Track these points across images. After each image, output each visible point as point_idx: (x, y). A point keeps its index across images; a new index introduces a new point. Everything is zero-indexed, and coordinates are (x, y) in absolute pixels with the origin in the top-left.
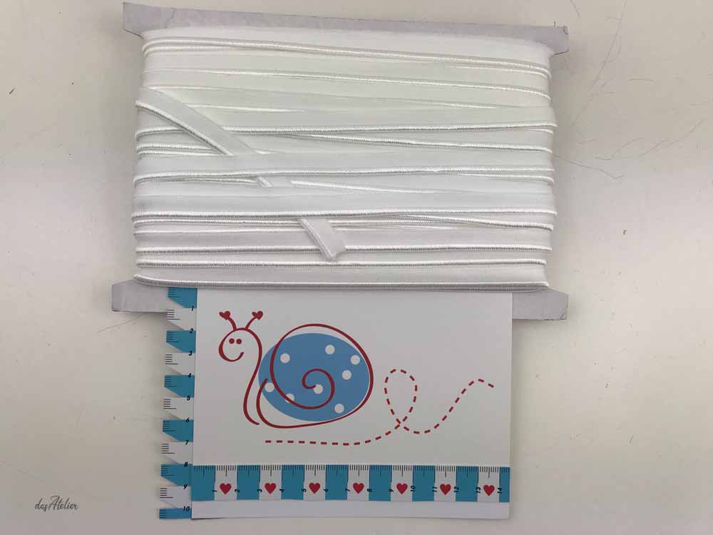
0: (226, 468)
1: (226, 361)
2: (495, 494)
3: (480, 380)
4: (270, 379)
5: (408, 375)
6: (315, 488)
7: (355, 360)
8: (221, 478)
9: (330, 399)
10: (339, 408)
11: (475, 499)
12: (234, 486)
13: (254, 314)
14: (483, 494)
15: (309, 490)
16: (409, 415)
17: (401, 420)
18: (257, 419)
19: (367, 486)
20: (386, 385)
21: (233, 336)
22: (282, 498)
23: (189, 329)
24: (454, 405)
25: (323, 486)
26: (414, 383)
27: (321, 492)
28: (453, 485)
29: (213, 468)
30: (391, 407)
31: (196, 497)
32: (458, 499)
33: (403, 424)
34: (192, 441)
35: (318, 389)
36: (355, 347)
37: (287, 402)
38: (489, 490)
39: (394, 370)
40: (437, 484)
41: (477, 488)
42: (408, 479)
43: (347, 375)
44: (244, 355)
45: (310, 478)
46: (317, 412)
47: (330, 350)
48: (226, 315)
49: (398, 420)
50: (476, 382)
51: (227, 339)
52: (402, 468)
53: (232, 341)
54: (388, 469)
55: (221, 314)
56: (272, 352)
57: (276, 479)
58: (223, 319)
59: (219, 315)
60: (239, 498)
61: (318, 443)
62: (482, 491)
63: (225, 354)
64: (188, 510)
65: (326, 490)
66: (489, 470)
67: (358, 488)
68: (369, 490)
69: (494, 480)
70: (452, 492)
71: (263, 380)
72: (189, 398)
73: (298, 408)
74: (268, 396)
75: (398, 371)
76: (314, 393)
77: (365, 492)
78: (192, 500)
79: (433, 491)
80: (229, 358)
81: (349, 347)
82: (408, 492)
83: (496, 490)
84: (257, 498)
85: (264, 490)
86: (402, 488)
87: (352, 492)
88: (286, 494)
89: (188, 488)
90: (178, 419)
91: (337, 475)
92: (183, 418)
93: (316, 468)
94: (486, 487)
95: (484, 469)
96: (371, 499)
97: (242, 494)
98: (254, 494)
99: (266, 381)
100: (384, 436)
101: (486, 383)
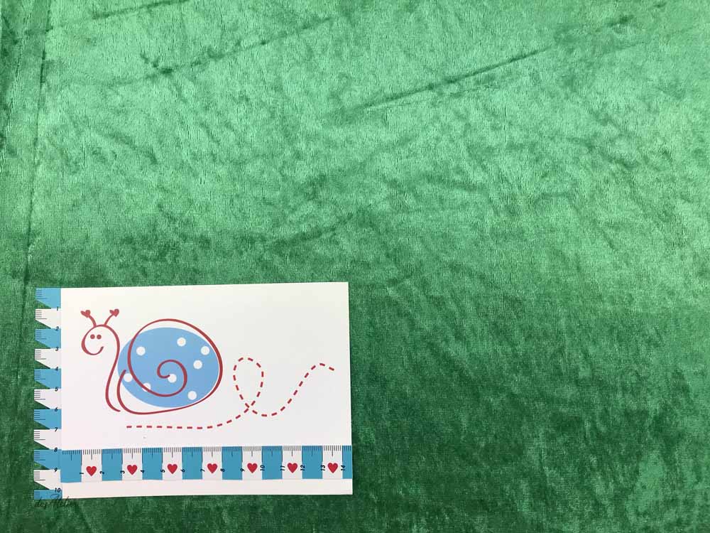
0: (92, 452)
1: (89, 355)
2: (339, 471)
3: (321, 364)
5: (254, 363)
6: (172, 468)
7: (205, 350)
8: (87, 461)
9: (184, 386)
10: (192, 395)
11: (320, 477)
12: (99, 468)
13: (111, 311)
14: (327, 471)
15: (167, 471)
16: (257, 399)
17: (249, 405)
18: (117, 406)
19: (220, 466)
20: (234, 373)
21: (93, 332)
22: (143, 478)
23: (53, 326)
24: (299, 389)
25: (180, 467)
26: (260, 370)
27: (178, 472)
28: (300, 463)
29: (80, 452)
30: (239, 393)
31: (63, 480)
32: (303, 478)
33: (251, 408)
34: (60, 428)
35: (173, 378)
36: (205, 338)
37: (145, 391)
38: (333, 467)
39: (242, 359)
40: (285, 463)
41: (322, 466)
42: (257, 459)
43: (198, 365)
44: (104, 349)
45: (168, 459)
46: (171, 398)
47: (181, 342)
48: (87, 314)
49: (246, 404)
50: (318, 366)
52: (252, 449)
53: (92, 337)
54: (239, 449)
55: (83, 313)
56: (128, 347)
57: (137, 460)
58: (84, 317)
59: (80, 314)
60: (104, 480)
61: (175, 428)
62: (327, 468)
63: (88, 349)
64: (59, 490)
65: (183, 471)
66: (333, 448)
67: (212, 468)
68: (222, 470)
69: (337, 458)
70: (298, 471)
71: (122, 371)
72: (57, 389)
73: (155, 396)
74: (128, 386)
75: (245, 359)
76: (168, 382)
77: (218, 472)
78: (62, 482)
79: (281, 470)
80: (90, 351)
81: (199, 339)
82: (258, 471)
83: (340, 468)
84: (120, 479)
85: (127, 472)
86: (252, 467)
87: (207, 473)
88: (147, 474)
89: (58, 471)
90: (48, 408)
91: (192, 456)
92: (52, 407)
93: (172, 450)
94: (330, 465)
95: (328, 448)
96: (224, 478)
97: (106, 476)
98: (118, 475)
99: (124, 372)
100: (234, 420)
101: (327, 367)
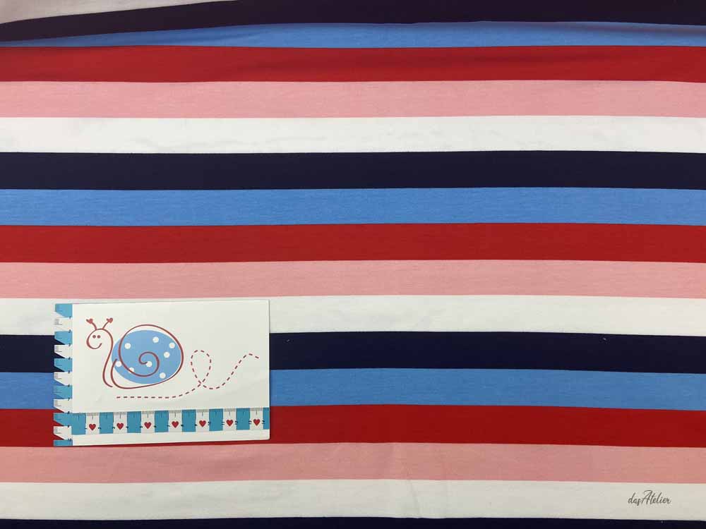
0: (93, 414)
2: (261, 424)
3: (250, 354)
4: (119, 359)
5: (205, 353)
6: (148, 425)
7: (172, 345)
8: (89, 421)
9: (156, 370)
10: (162, 375)
12: (98, 426)
13: (107, 320)
14: (253, 425)
15: (144, 428)
16: (206, 378)
17: (201, 381)
18: (111, 384)
19: (180, 423)
20: (191, 360)
21: (95, 334)
22: (128, 432)
23: (68, 330)
24: (235, 371)
25: (153, 424)
26: (209, 358)
27: (152, 427)
28: (234, 420)
29: (85, 414)
30: (194, 374)
31: (74, 433)
32: (237, 429)
33: (203, 384)
34: (72, 398)
35: (149, 364)
36: (171, 337)
37: (130, 373)
38: (257, 422)
39: (197, 351)
40: (225, 420)
41: (249, 421)
42: (206, 418)
43: (167, 355)
44: (102, 344)
45: (144, 419)
46: (149, 378)
47: (156, 340)
48: (90, 321)
49: (199, 381)
50: (248, 355)
51: (92, 336)
52: (202, 411)
53: (94, 337)
54: (194, 412)
55: (87, 320)
56: (119, 343)
57: (124, 420)
60: (100, 433)
61: (150, 398)
62: (253, 423)
64: (71, 440)
65: (155, 426)
66: (257, 410)
68: (182, 425)
69: (260, 416)
70: (234, 425)
71: (114, 359)
72: (69, 372)
73: (137, 376)
74: (117, 369)
75: (199, 351)
76: (146, 366)
77: (179, 426)
78: (72, 434)
79: (222, 424)
80: (92, 346)
81: (168, 337)
82: (207, 426)
83: (261, 422)
84: (112, 433)
85: (117, 427)
86: (203, 423)
87: (171, 427)
88: (130, 430)
89: (70, 427)
90: (63, 385)
91: (162, 417)
92: (66, 384)
93: (148, 413)
94: (255, 421)
95: (254, 409)
96: (183, 431)
97: (102, 430)
98: (110, 430)
99: (116, 360)
100: (191, 392)
101: (254, 356)
